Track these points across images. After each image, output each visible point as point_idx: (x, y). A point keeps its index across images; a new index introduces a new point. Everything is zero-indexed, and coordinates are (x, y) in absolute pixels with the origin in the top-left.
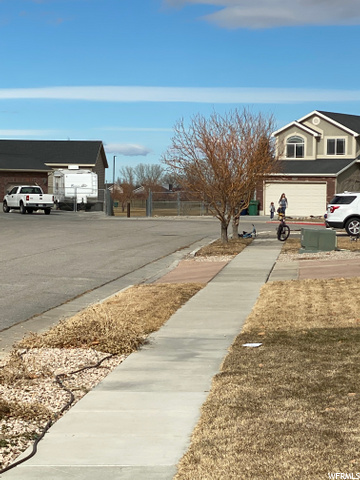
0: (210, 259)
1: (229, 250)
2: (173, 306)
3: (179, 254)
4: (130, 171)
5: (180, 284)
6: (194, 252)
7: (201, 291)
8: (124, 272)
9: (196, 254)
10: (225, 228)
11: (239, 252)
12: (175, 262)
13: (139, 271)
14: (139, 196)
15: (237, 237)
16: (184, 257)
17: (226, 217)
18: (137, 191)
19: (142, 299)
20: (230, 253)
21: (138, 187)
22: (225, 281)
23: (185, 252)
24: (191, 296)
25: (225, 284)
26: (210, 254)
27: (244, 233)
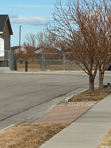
0: (79, 104)
1: (94, 97)
2: (39, 142)
3: (57, 100)
4: (32, 37)
5: (50, 124)
6: (68, 99)
7: (65, 129)
8: (11, 114)
9: (70, 100)
10: (92, 81)
11: (101, 99)
12: (52, 106)
13: (23, 113)
14: (39, 55)
15: (102, 87)
16: (61, 103)
17: (93, 72)
18: (37, 52)
19: (17, 136)
20: (94, 100)
21: (38, 49)
22: (85, 122)
23: (61, 99)
24: (56, 134)
25: (84, 124)
26: (79, 100)
27: (109, 84)
